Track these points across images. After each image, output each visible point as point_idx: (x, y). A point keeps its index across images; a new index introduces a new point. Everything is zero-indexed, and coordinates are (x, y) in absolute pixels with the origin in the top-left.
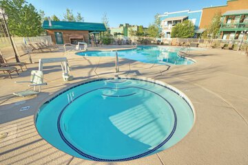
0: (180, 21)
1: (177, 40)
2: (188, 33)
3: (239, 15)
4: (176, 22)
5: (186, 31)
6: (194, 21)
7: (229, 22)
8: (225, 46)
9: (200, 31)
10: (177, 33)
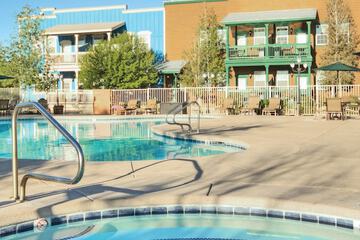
0: (104, 36)
1: (102, 96)
2: (137, 74)
3: (262, 25)
4: (89, 38)
5: (133, 67)
6: (146, 38)
7: (242, 41)
8: (262, 105)
9: (173, 66)
10: (102, 73)
